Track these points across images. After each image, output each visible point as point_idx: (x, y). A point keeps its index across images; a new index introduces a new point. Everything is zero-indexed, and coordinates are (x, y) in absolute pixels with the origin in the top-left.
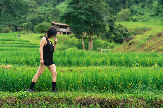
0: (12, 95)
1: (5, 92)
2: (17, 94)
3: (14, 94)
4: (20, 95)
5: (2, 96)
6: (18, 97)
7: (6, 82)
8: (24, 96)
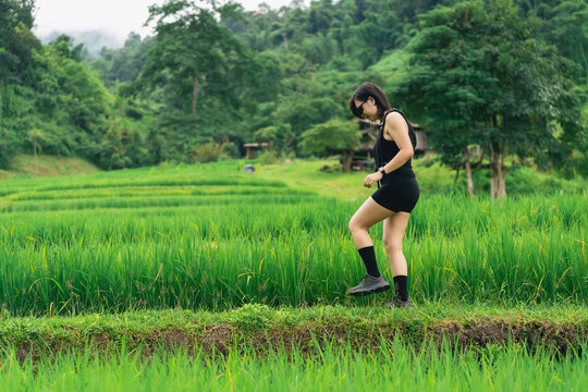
0: (217, 319)
1: (195, 308)
2: (234, 315)
3: (224, 316)
4: (245, 318)
5: (187, 322)
6: (240, 325)
7: (199, 277)
8: (258, 319)
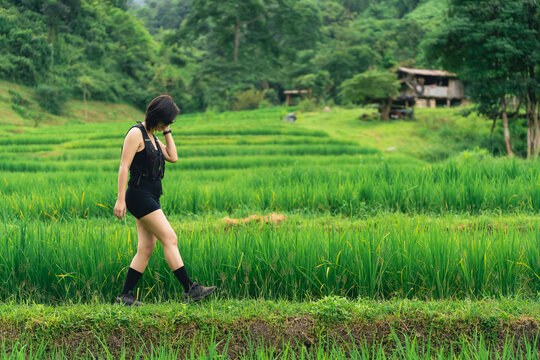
0: (298, 310)
1: (276, 297)
2: (314, 307)
3: (305, 306)
4: (326, 310)
5: (269, 313)
6: (321, 317)
7: (279, 269)
8: (338, 312)
